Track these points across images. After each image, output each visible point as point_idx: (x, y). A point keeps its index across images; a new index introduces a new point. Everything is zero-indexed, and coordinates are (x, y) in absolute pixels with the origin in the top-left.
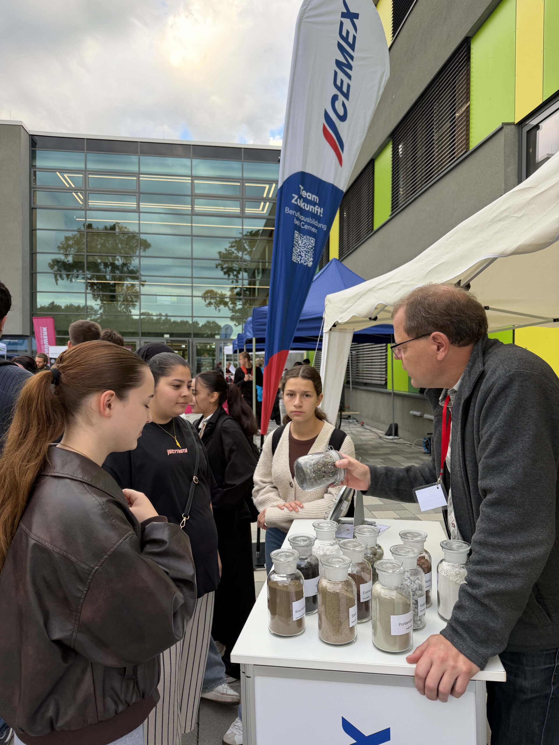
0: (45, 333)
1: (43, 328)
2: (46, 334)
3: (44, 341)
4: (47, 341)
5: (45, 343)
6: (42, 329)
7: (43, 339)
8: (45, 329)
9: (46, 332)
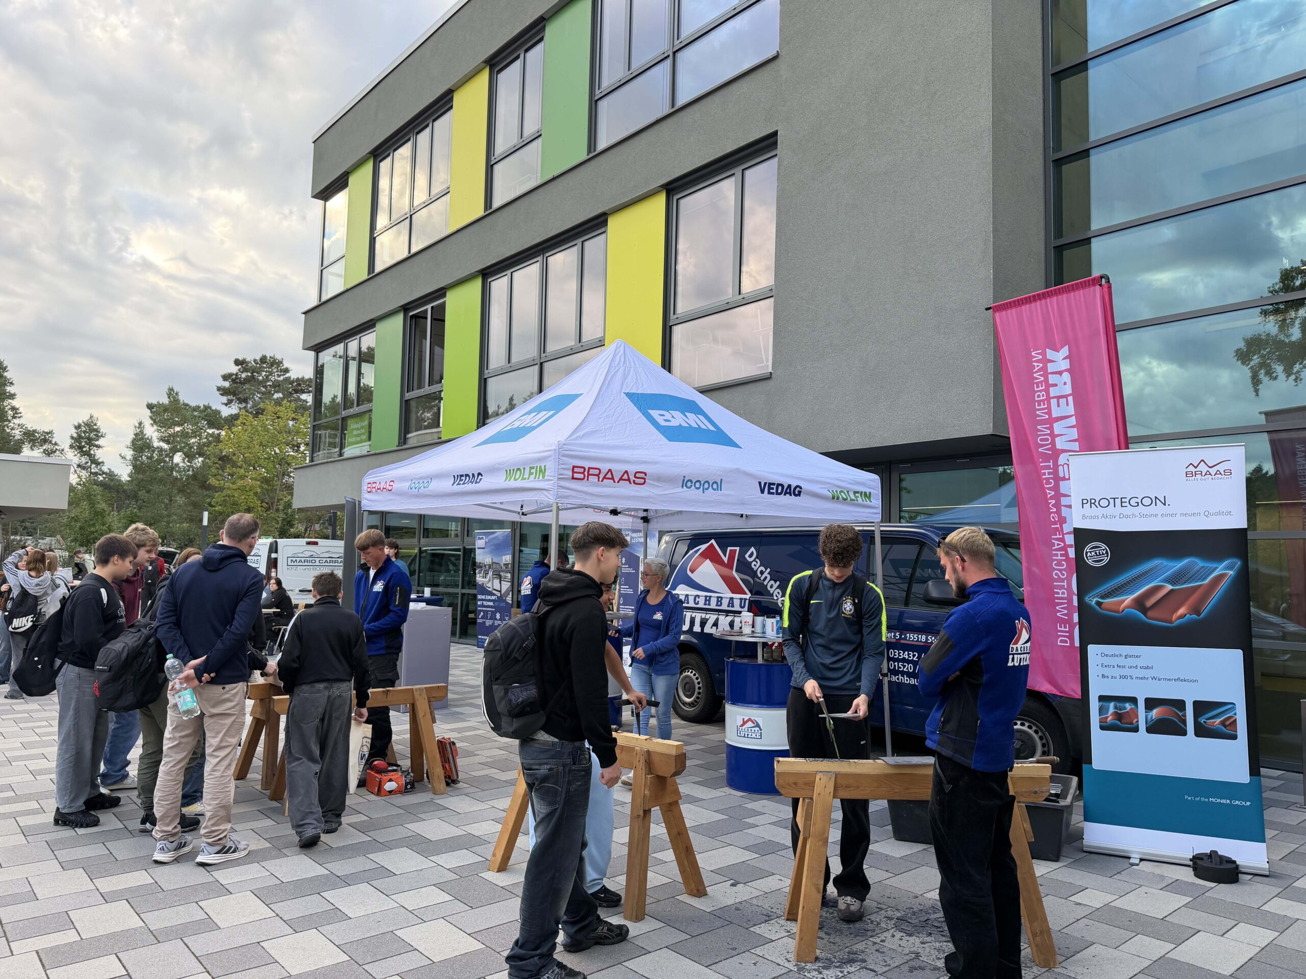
0: (1063, 385)
1: (1050, 354)
2: (1068, 390)
3: (1053, 436)
4: (1074, 433)
5: (1060, 444)
6: (1045, 361)
7: (1052, 421)
8: (1060, 359)
9: (1066, 377)
